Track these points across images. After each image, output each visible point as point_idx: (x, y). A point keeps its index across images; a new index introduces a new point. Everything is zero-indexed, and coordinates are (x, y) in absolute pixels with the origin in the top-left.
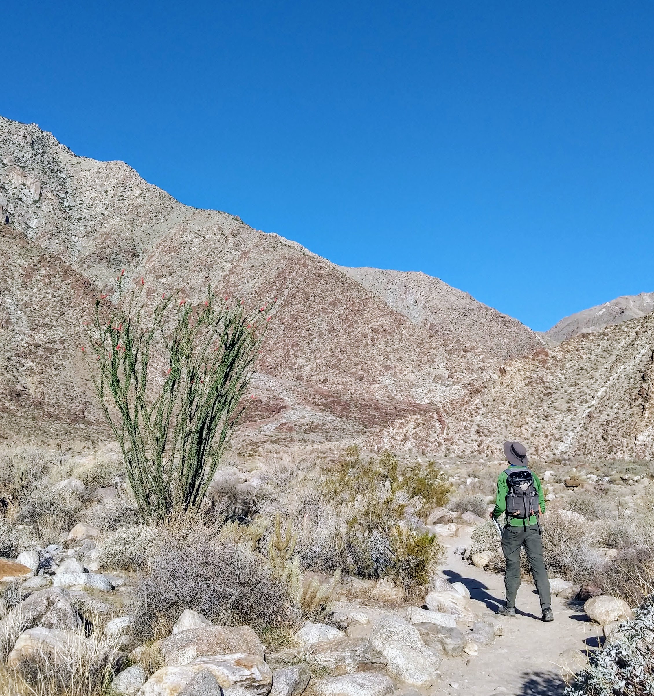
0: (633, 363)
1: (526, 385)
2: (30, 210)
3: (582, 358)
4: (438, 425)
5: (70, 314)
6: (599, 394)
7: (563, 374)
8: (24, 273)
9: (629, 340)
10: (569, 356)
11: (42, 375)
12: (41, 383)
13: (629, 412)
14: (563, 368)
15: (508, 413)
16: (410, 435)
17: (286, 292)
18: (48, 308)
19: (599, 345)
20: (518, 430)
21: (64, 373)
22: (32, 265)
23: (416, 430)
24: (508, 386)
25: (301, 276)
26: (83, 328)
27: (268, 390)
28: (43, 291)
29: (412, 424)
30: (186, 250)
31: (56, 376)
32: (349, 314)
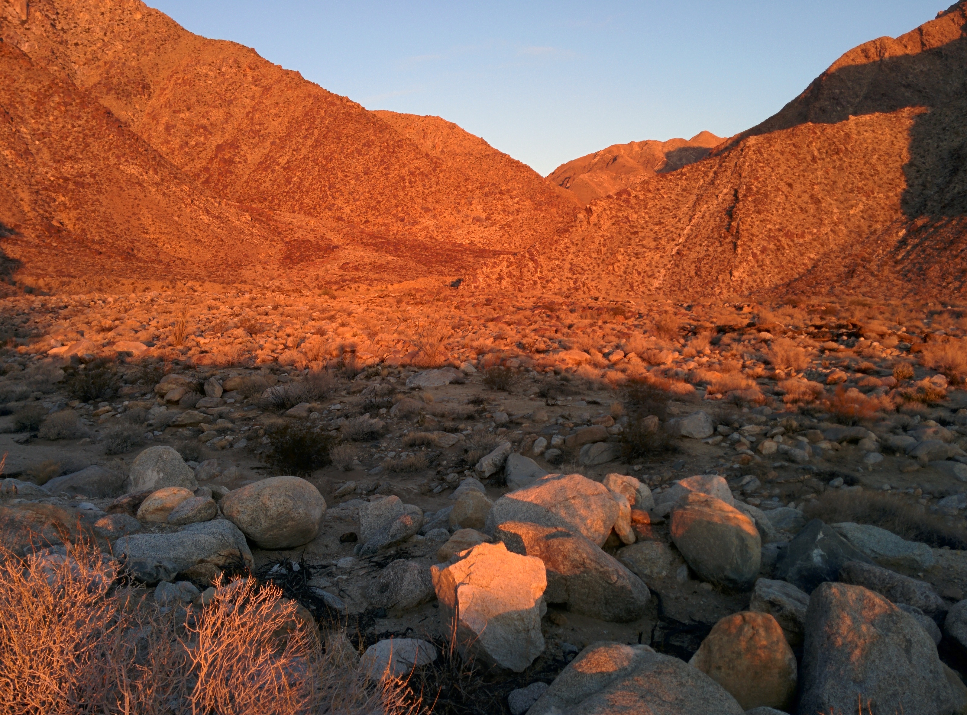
0: (716, 202)
1: (614, 224)
2: (19, 32)
3: (663, 197)
4: (531, 264)
5: (96, 146)
6: (686, 232)
7: (646, 213)
8: (35, 99)
9: (708, 179)
10: (650, 195)
11: (78, 211)
12: (78, 219)
13: (720, 249)
14: (646, 208)
15: (599, 252)
16: (504, 274)
17: (316, 132)
18: (70, 139)
19: (678, 185)
20: (611, 267)
21: (102, 210)
22: (42, 91)
23: (510, 269)
24: (595, 225)
25: (330, 115)
26: (114, 162)
27: (312, 230)
28: (60, 120)
29: (505, 263)
30: (202, 83)
31: (93, 211)
32: (385, 156)
